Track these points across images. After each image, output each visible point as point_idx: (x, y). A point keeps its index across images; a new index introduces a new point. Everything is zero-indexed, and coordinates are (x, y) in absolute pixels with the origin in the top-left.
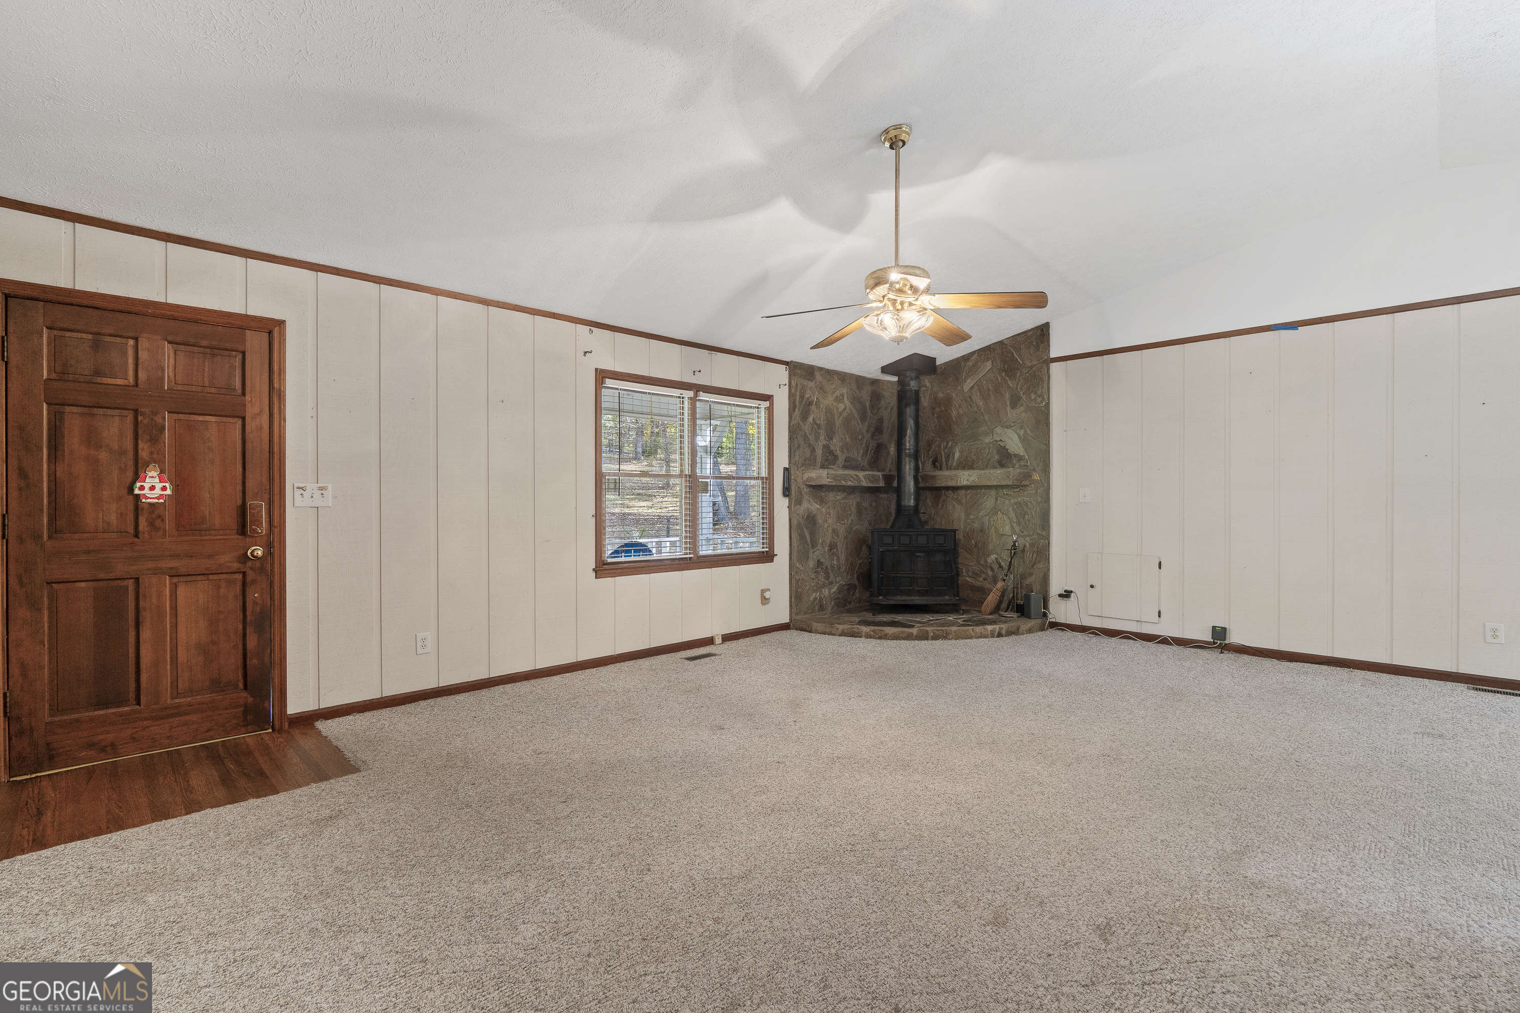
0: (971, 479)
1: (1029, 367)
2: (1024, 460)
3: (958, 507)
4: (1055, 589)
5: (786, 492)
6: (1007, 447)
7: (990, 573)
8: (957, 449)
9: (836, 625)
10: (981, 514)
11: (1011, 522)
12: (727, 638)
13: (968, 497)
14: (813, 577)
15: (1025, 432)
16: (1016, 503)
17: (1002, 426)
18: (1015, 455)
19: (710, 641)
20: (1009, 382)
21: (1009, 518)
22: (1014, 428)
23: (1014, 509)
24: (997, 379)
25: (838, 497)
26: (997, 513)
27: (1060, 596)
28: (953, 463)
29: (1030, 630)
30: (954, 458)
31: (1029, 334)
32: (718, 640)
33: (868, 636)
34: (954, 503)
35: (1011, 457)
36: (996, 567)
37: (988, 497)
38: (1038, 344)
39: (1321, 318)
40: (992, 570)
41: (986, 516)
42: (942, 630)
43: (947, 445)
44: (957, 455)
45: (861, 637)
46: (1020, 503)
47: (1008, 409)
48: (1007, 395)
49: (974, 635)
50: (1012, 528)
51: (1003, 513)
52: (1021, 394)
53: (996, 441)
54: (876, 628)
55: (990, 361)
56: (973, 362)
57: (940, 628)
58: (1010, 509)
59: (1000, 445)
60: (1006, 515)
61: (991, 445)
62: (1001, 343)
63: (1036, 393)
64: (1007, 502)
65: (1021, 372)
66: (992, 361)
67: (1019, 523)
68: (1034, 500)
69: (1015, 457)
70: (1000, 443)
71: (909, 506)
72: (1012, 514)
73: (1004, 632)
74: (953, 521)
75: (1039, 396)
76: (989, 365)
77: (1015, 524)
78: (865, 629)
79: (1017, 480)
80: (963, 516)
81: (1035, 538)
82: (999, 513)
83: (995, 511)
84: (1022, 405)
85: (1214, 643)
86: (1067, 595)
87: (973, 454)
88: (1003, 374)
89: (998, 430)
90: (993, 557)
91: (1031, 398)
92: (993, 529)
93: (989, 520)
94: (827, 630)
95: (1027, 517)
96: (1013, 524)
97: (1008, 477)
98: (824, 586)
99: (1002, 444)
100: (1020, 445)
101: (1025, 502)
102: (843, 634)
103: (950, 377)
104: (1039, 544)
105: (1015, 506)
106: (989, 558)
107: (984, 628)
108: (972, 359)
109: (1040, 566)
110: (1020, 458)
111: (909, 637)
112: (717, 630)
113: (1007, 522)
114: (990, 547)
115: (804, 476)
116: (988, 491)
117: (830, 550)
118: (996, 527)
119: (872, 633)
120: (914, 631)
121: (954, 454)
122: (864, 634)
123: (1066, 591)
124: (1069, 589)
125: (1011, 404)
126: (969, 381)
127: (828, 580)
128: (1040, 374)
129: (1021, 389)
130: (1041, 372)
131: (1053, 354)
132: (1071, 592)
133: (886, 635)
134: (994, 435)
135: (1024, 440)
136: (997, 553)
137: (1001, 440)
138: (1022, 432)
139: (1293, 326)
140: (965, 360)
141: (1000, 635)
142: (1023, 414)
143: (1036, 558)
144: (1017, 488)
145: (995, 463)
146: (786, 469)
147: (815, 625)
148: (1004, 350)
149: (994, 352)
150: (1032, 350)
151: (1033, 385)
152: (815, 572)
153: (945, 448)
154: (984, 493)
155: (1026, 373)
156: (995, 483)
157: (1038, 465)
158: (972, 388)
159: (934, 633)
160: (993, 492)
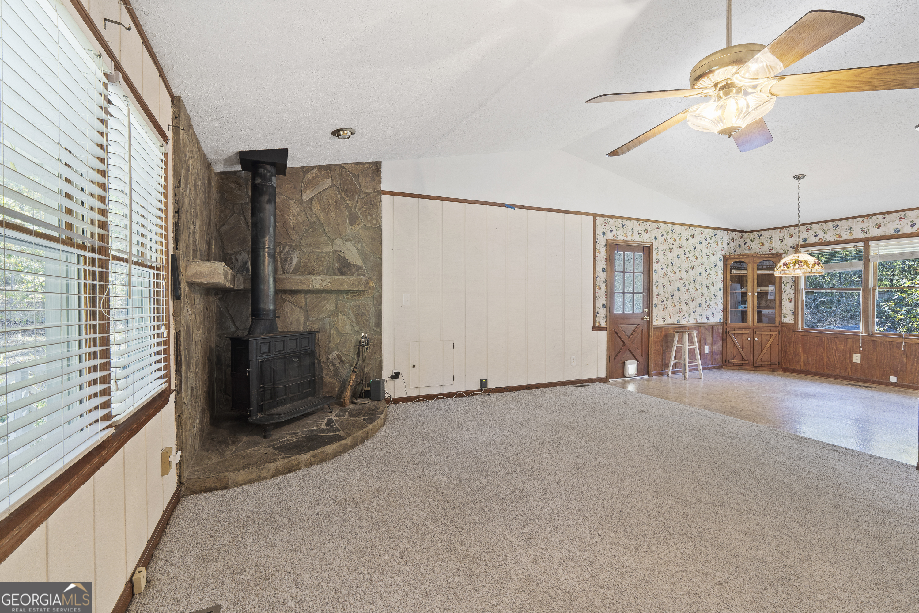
0: (324, 284)
1: (366, 193)
2: (362, 269)
3: (297, 310)
4: (386, 374)
5: (176, 292)
6: (347, 257)
7: (332, 368)
8: (295, 255)
9: (267, 465)
10: (322, 316)
11: (351, 321)
13: (308, 301)
15: (363, 247)
16: (355, 306)
17: (341, 239)
18: (354, 265)
20: (348, 202)
21: (349, 318)
22: (353, 242)
23: (353, 311)
24: (337, 196)
26: (337, 315)
27: (392, 377)
28: (290, 268)
29: (387, 410)
30: (291, 263)
31: (367, 166)
33: (310, 464)
34: (293, 306)
35: (351, 266)
36: (337, 362)
37: (328, 301)
38: (373, 176)
39: (523, 206)
40: (334, 365)
41: (327, 317)
43: (284, 249)
44: (295, 260)
45: (300, 468)
46: (359, 306)
47: (348, 224)
48: (347, 213)
50: (352, 327)
51: (343, 315)
52: (359, 214)
53: (336, 251)
54: (316, 451)
55: (330, 179)
56: (313, 175)
58: (350, 311)
59: (339, 255)
60: (346, 316)
61: (331, 254)
62: (341, 166)
63: (371, 216)
64: (347, 305)
65: (359, 196)
66: (332, 180)
67: (358, 323)
68: (370, 303)
69: (354, 266)
70: (340, 253)
72: (352, 315)
74: (291, 324)
75: (375, 219)
76: (329, 182)
77: (355, 324)
78: (304, 457)
79: (353, 286)
80: (302, 318)
81: (372, 334)
82: (340, 314)
83: (335, 313)
84: (359, 224)
85: (482, 390)
86: (396, 376)
87: (313, 261)
88: (343, 194)
89: (338, 241)
90: (335, 353)
91: (367, 219)
92: (334, 330)
93: (330, 321)
94: (254, 476)
95: (365, 317)
96: (352, 324)
99: (342, 254)
100: (358, 257)
101: (363, 305)
102: (277, 473)
103: (288, 184)
104: (375, 339)
105: (355, 308)
106: (331, 355)
108: (312, 172)
109: (377, 356)
110: (358, 268)
111: (346, 449)
113: (348, 322)
114: (332, 345)
116: (329, 295)
118: (336, 327)
119: (313, 459)
120: (348, 441)
121: (291, 259)
122: (303, 463)
123: (395, 373)
124: (397, 371)
125: (350, 221)
126: (308, 192)
128: (375, 201)
129: (359, 210)
130: (376, 199)
131: (383, 188)
132: (399, 373)
133: (327, 455)
134: (334, 246)
135: (362, 253)
136: (338, 350)
137: (341, 251)
138: (360, 247)
139: (513, 207)
140: (304, 172)
142: (361, 231)
143: (372, 351)
144: (356, 293)
145: (336, 271)
146: (172, 258)
147: (232, 476)
148: (344, 173)
149: (334, 172)
150: (368, 180)
151: (369, 209)
153: (280, 252)
154: (324, 297)
155: (363, 198)
156: (347, 288)
157: (374, 275)
158: (312, 199)
160: (334, 296)
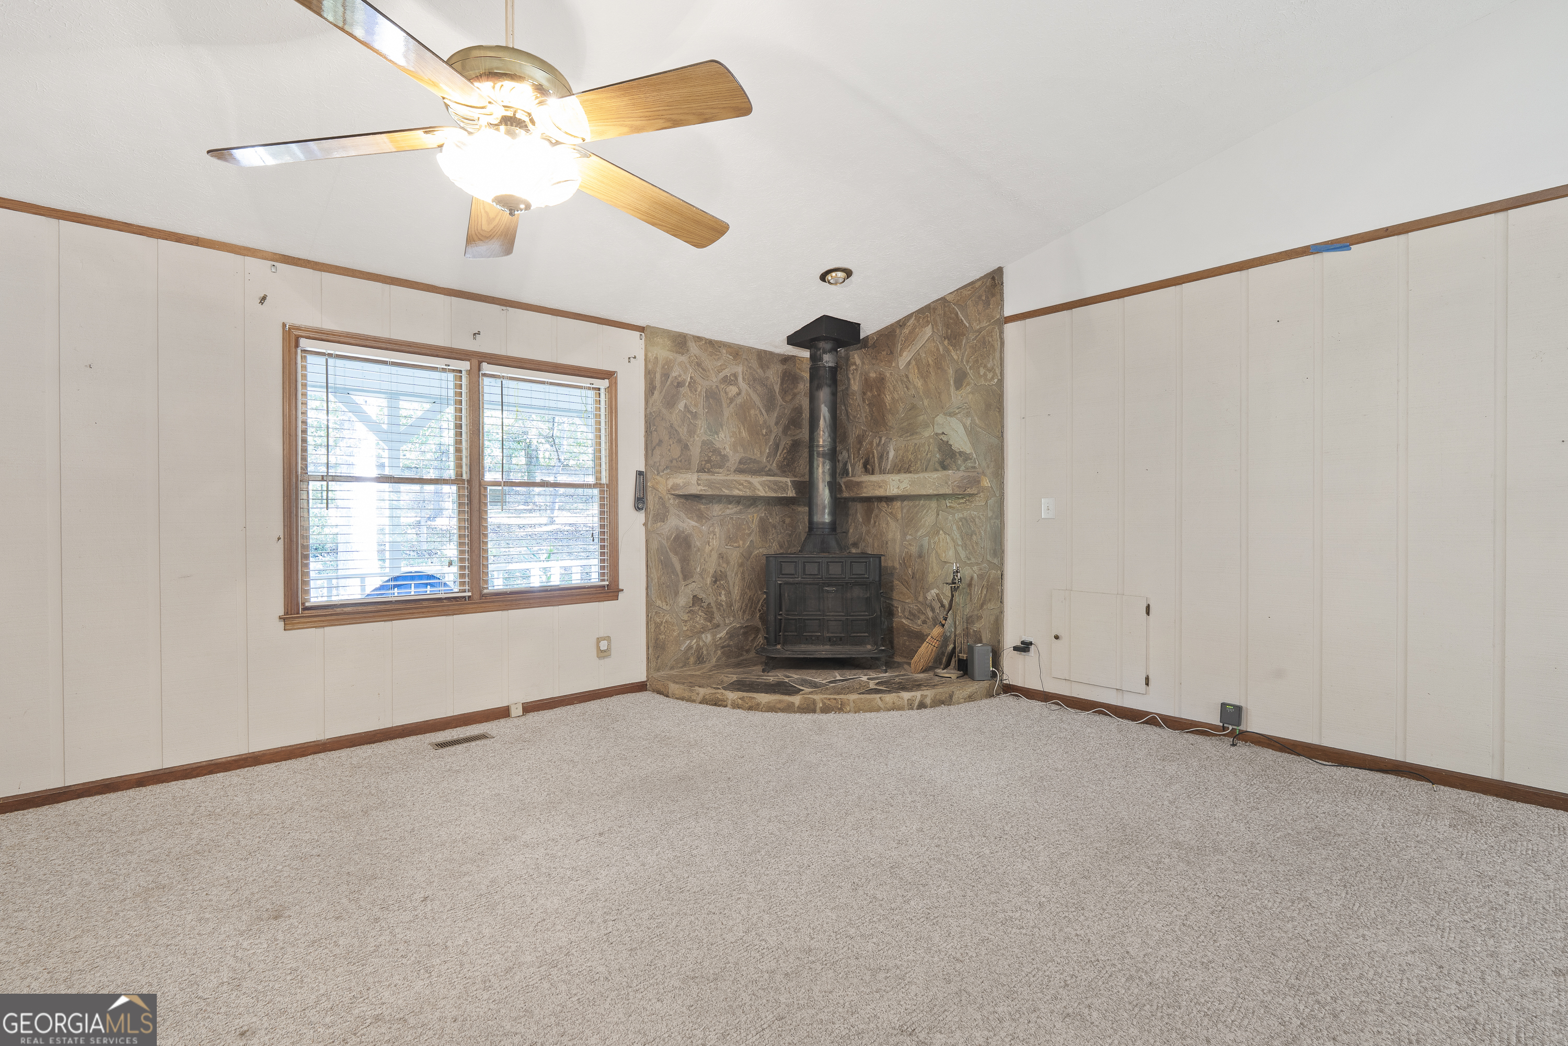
0: (902, 486)
1: (976, 331)
2: (971, 459)
3: (893, 524)
4: (1011, 638)
5: (640, 502)
6: (950, 442)
7: (930, 614)
8: (892, 447)
9: (697, 688)
10: (919, 534)
11: (956, 545)
12: (530, 708)
13: (905, 511)
14: (686, 618)
15: (973, 421)
16: (961, 519)
17: (945, 414)
18: (961, 453)
19: (503, 713)
20: (953, 353)
21: (953, 539)
22: (959, 416)
23: (959, 528)
24: (938, 349)
25: (728, 511)
26: (938, 532)
27: (1016, 649)
28: (887, 466)
29: (970, 697)
30: (888, 459)
31: (977, 285)
32: (516, 711)
33: (736, 706)
34: (889, 518)
35: (956, 456)
36: (937, 605)
37: (927, 511)
38: (988, 298)
39: (1387, 229)
40: (933, 610)
41: (925, 536)
42: (835, 699)
43: (880, 441)
44: (892, 454)
45: (726, 706)
46: (966, 519)
47: (952, 389)
48: (951, 372)
49: (882, 706)
50: (957, 552)
51: (945, 533)
52: (968, 368)
53: (937, 434)
54: (745, 694)
55: (930, 326)
56: (910, 328)
57: (832, 697)
58: (955, 527)
59: (941, 439)
60: (949, 535)
61: (931, 440)
62: (943, 300)
63: (985, 366)
64: (950, 518)
65: (967, 339)
66: (932, 325)
67: (965, 546)
68: (983, 515)
69: (960, 455)
70: (941, 437)
71: (824, 523)
72: (956, 534)
73: (928, 701)
74: (887, 543)
75: (990, 371)
76: (928, 331)
77: (960, 548)
78: (732, 696)
79: (959, 487)
80: (898, 536)
81: (985, 567)
82: (941, 532)
83: (936, 530)
84: (968, 384)
85: (1224, 729)
86: (1024, 647)
87: (910, 453)
88: (946, 342)
89: (940, 419)
90: (934, 592)
91: (979, 373)
92: (933, 555)
93: (929, 543)
94: (686, 694)
95: (974, 537)
96: (957, 547)
97: (947, 483)
98: (704, 630)
99: (945, 438)
100: (966, 438)
101: (972, 518)
102: (704, 701)
103: (884, 350)
104: (989, 576)
105: (960, 523)
106: (929, 593)
107: (899, 697)
108: (908, 324)
109: (991, 606)
110: (966, 457)
111: (789, 709)
112: (515, 698)
113: (951, 544)
114: (930, 578)
115: (668, 482)
116: (928, 502)
117: (715, 582)
118: (937, 552)
119: (740, 702)
120: (796, 700)
121: (888, 453)
122: (729, 702)
123: (1023, 643)
124: (1028, 639)
125: (955, 382)
126: (905, 354)
127: (710, 622)
128: (990, 340)
129: (968, 362)
130: (992, 336)
131: (1008, 312)
132: (1031, 643)
133: (758, 704)
134: (935, 426)
135: (971, 432)
136: (938, 588)
137: (943, 433)
138: (968, 422)
139: (1342, 244)
140: (901, 326)
141: (922, 706)
142: (970, 396)
143: (986, 595)
144: (962, 498)
145: (937, 465)
146: (640, 473)
147: (673, 688)
148: (947, 309)
149: (934, 312)
150: (980, 307)
151: (981, 356)
152: (689, 612)
153: (878, 445)
154: (923, 506)
155: (973, 340)
156: (930, 492)
157: (988, 467)
158: (909, 363)
159: (824, 704)
160: (934, 504)
